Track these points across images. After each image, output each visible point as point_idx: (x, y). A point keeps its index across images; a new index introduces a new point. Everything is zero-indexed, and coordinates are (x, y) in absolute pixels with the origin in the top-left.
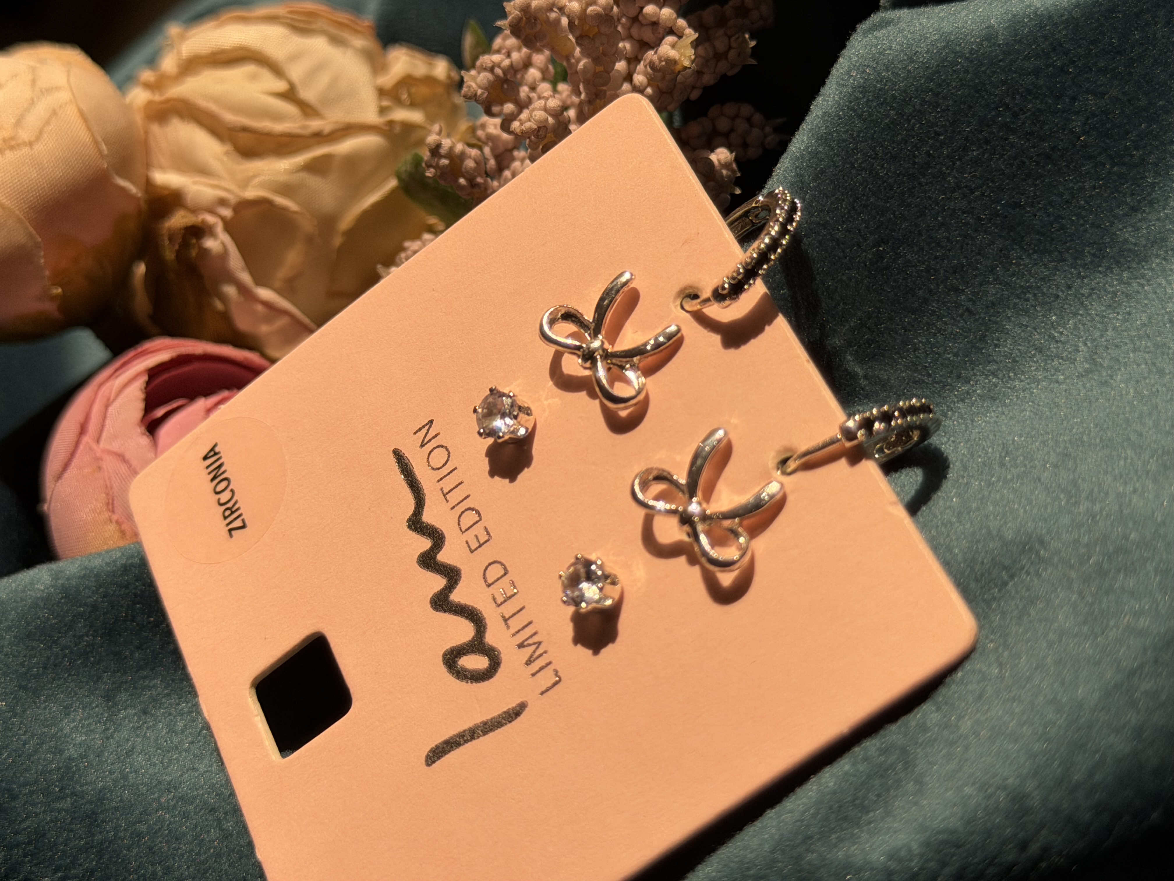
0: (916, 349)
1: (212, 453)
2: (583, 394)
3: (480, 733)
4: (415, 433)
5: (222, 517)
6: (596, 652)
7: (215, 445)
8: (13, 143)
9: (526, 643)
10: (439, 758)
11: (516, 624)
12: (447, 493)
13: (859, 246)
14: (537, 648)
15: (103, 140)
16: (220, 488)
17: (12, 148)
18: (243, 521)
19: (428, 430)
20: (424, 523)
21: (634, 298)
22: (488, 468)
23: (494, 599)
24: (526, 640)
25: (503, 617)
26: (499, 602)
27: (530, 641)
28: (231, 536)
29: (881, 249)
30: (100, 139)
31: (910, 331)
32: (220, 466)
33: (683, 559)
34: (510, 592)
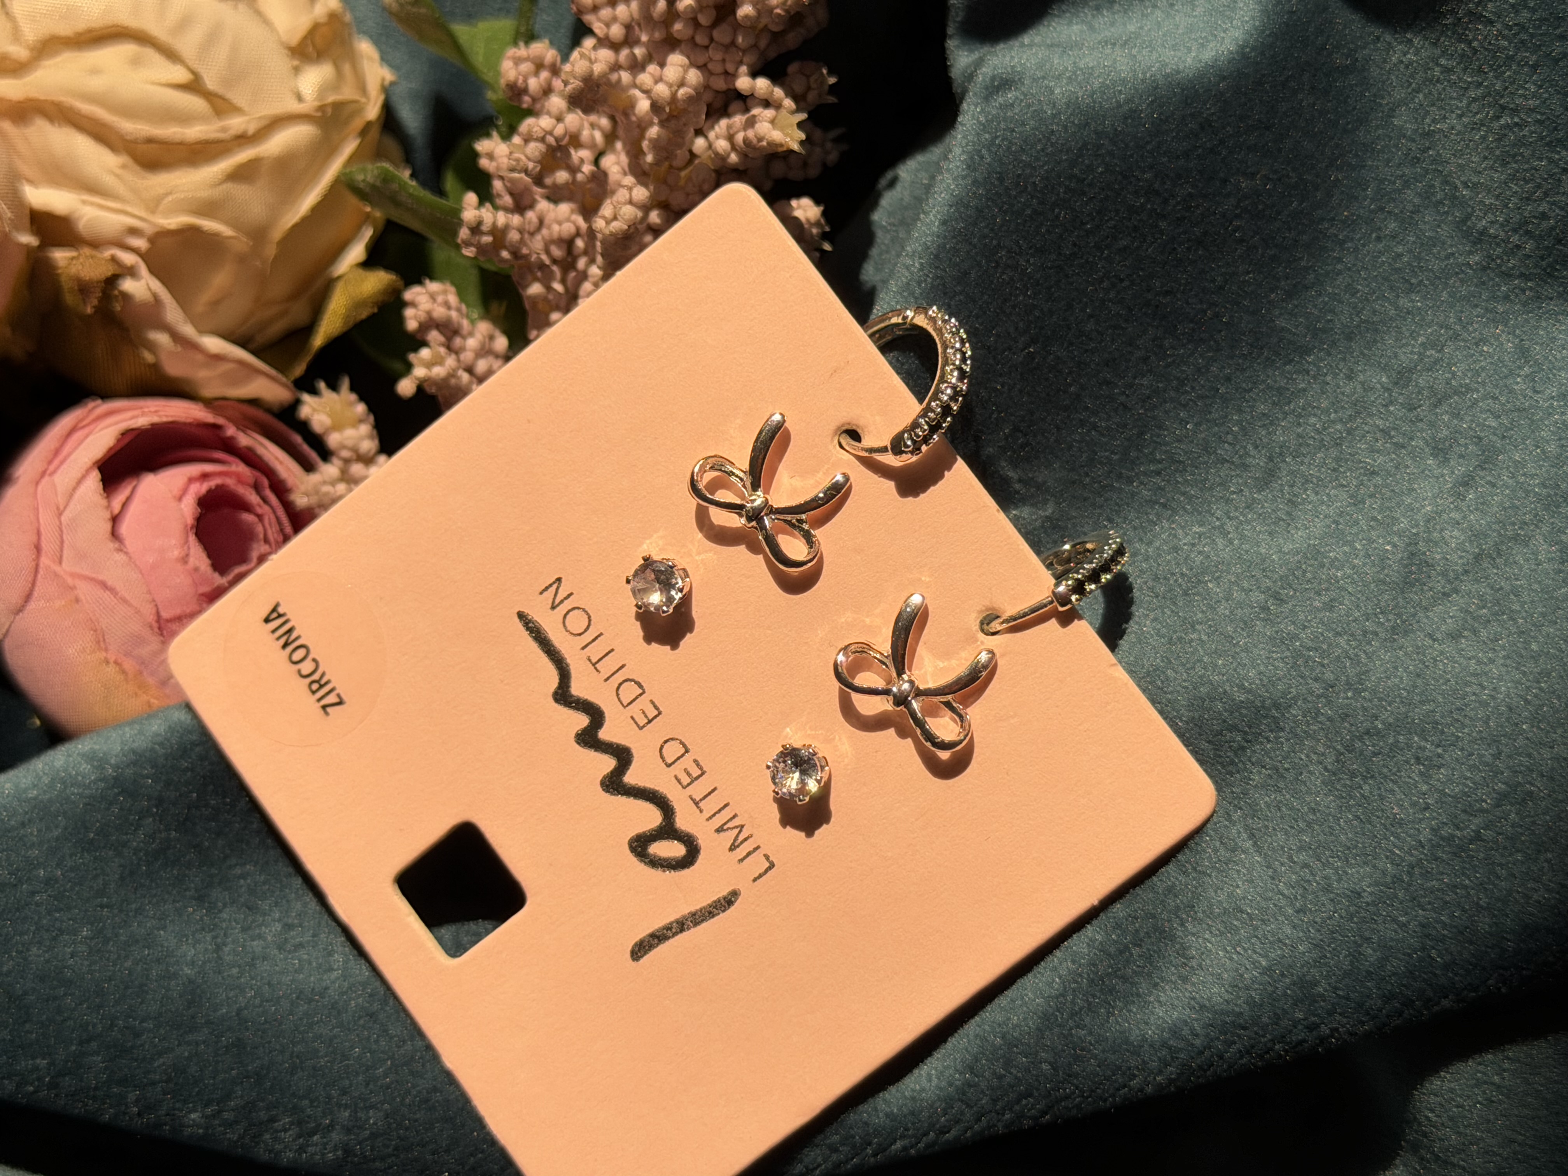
1: (275, 615)
2: (742, 549)
3: (690, 924)
4: (541, 593)
5: (309, 692)
6: (810, 833)
7: (277, 605)
9: (725, 827)
10: (646, 953)
11: (710, 806)
12: (597, 663)
14: (740, 832)
16: (297, 657)
18: (339, 696)
19: (557, 590)
20: (574, 696)
21: (785, 438)
23: (679, 781)
25: (693, 800)
26: (685, 783)
28: (327, 713)
32: (290, 631)
33: (892, 731)
34: (696, 772)
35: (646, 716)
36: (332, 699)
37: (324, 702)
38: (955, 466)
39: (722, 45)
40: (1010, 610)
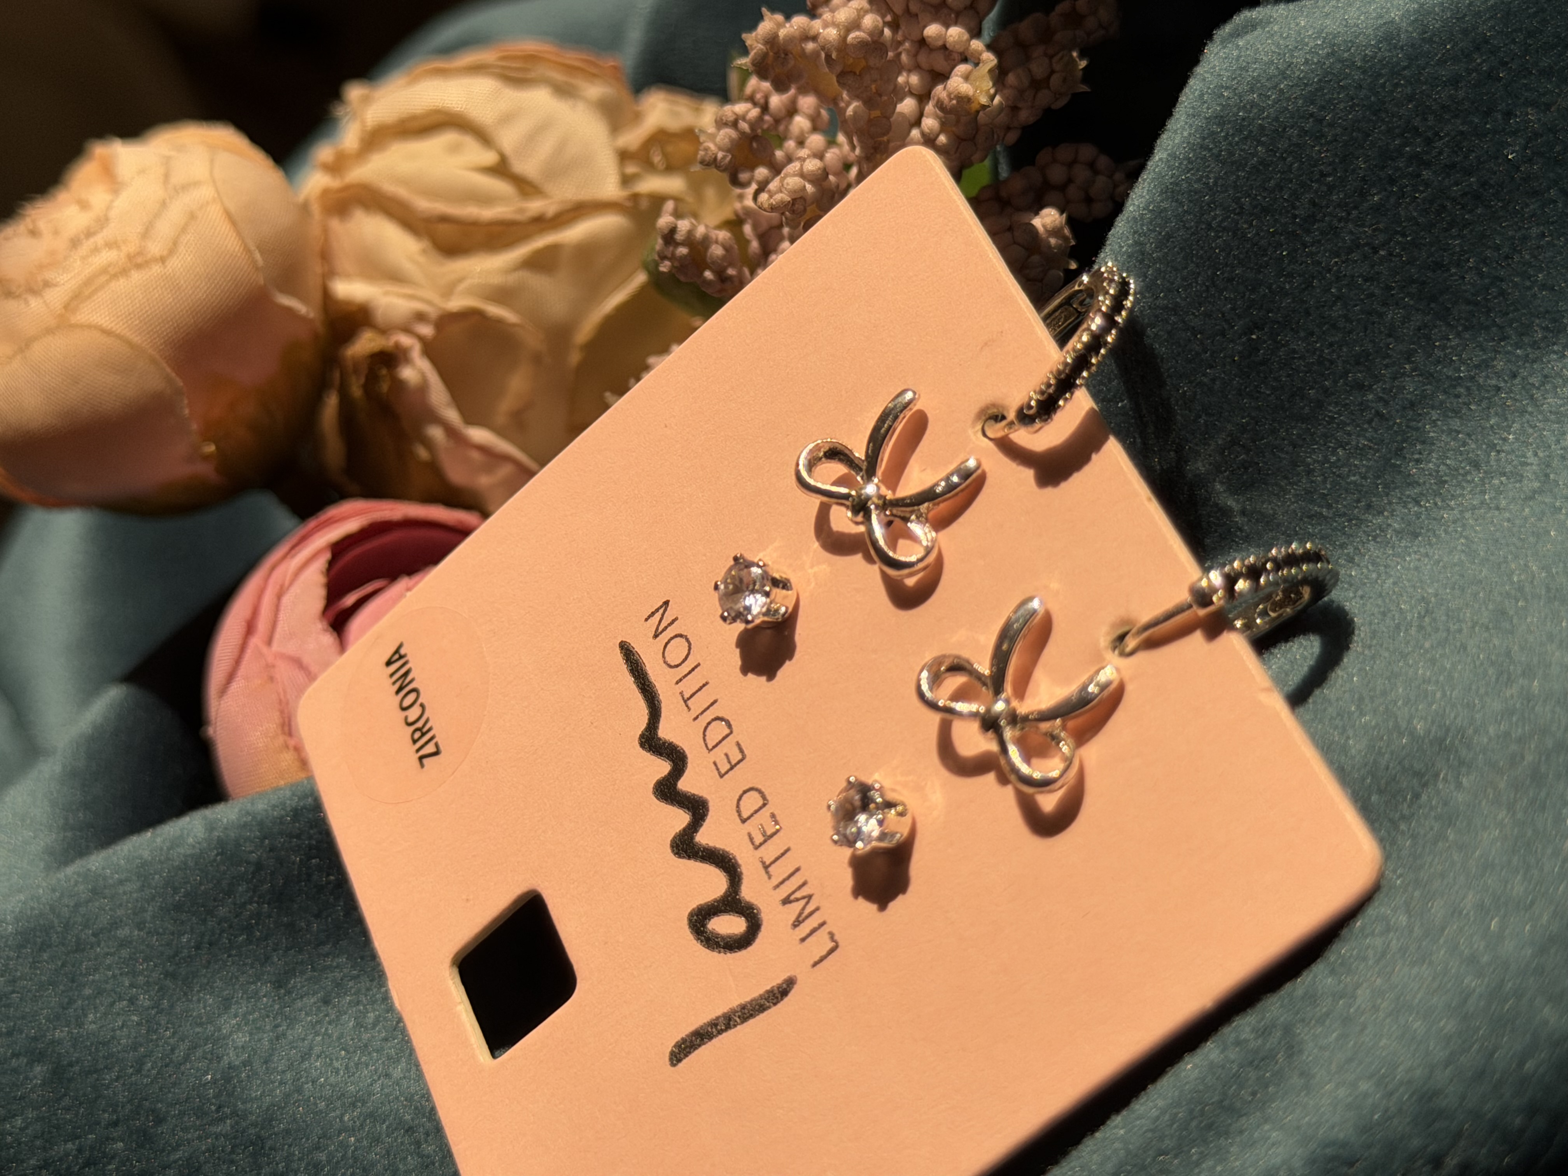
0: (1309, 472)
1: (397, 656)
2: (858, 558)
3: (738, 1020)
4: (646, 620)
5: (411, 742)
6: (883, 906)
7: (401, 646)
8: (139, 260)
9: (792, 898)
10: (686, 1056)
11: (779, 871)
12: (689, 699)
13: (1223, 334)
14: (807, 903)
15: (258, 247)
16: (407, 702)
17: (139, 266)
18: (437, 745)
19: (663, 615)
20: (660, 739)
21: (920, 424)
22: (739, 663)
23: (751, 839)
24: (793, 892)
25: (763, 863)
26: (757, 843)
27: (798, 895)
28: (422, 765)
29: (1254, 337)
30: (253, 248)
31: (1301, 446)
32: (406, 674)
33: (990, 777)
34: (771, 829)
35: (729, 762)
37: (422, 753)
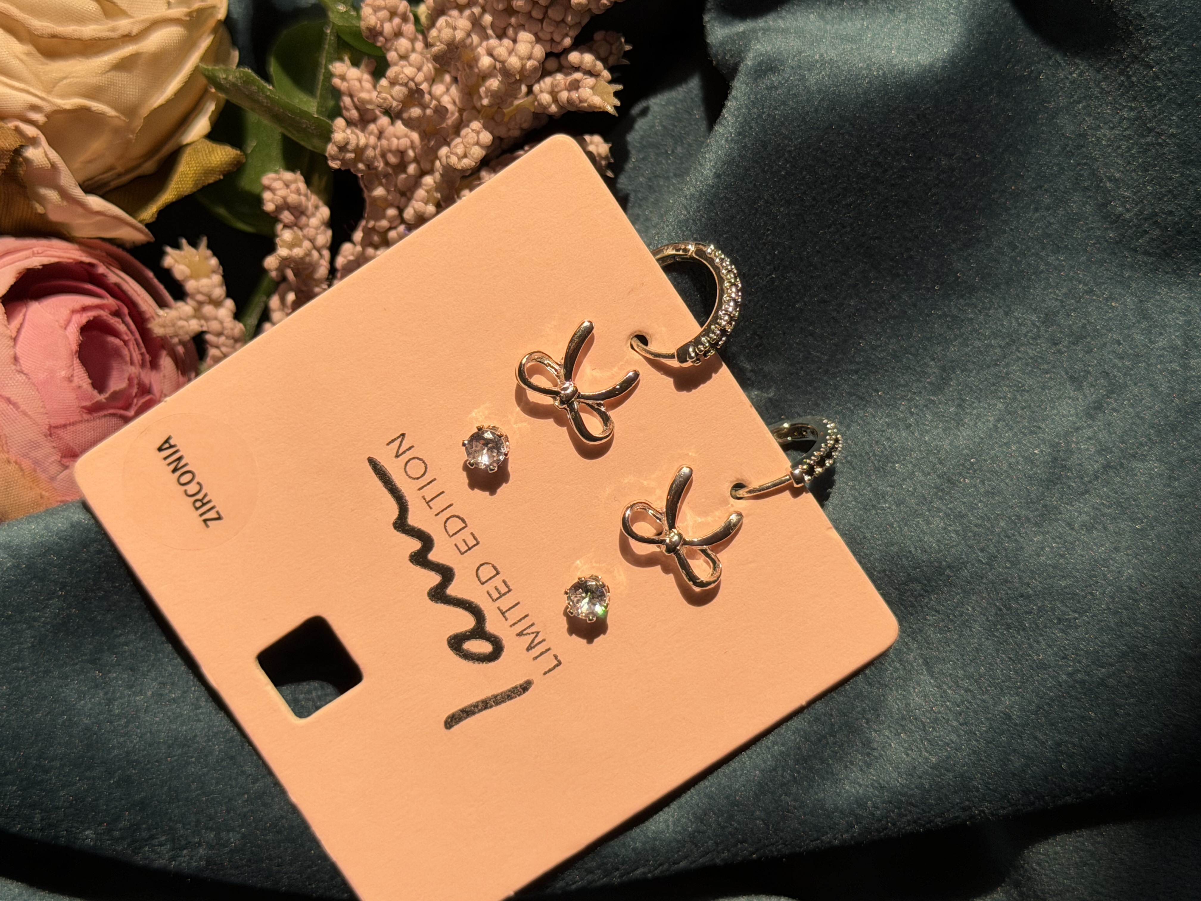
1: (167, 445)
3: (493, 704)
4: (388, 444)
5: (193, 509)
6: (590, 641)
7: (169, 438)
9: (525, 632)
10: (456, 724)
11: (512, 617)
12: (430, 501)
14: (536, 636)
16: (184, 480)
18: (218, 512)
19: (401, 442)
20: (410, 525)
23: (490, 595)
25: (501, 611)
26: (495, 598)
27: (529, 631)
28: (207, 526)
32: (180, 459)
33: (658, 568)
34: (503, 589)
35: (467, 545)
36: (212, 514)
37: (206, 517)
38: (721, 371)
39: (555, 21)
40: (755, 484)
